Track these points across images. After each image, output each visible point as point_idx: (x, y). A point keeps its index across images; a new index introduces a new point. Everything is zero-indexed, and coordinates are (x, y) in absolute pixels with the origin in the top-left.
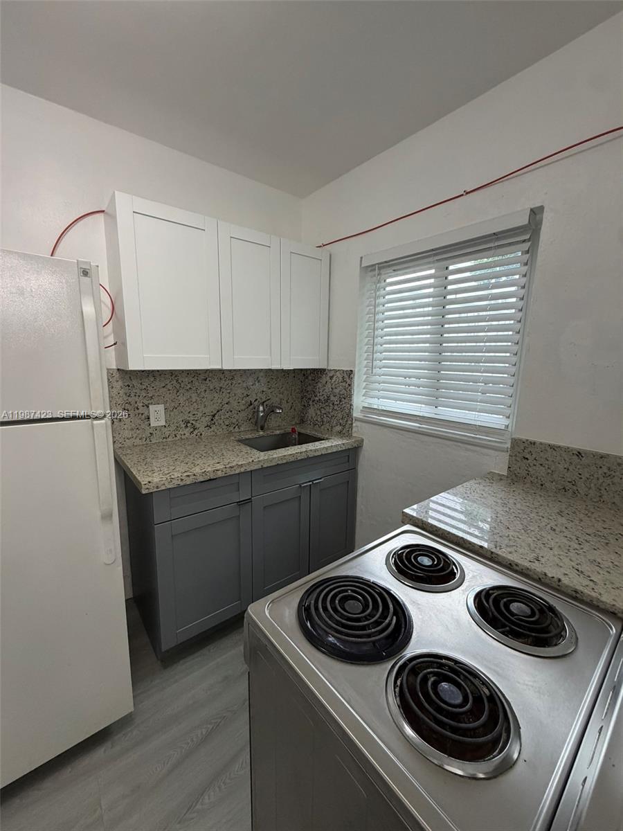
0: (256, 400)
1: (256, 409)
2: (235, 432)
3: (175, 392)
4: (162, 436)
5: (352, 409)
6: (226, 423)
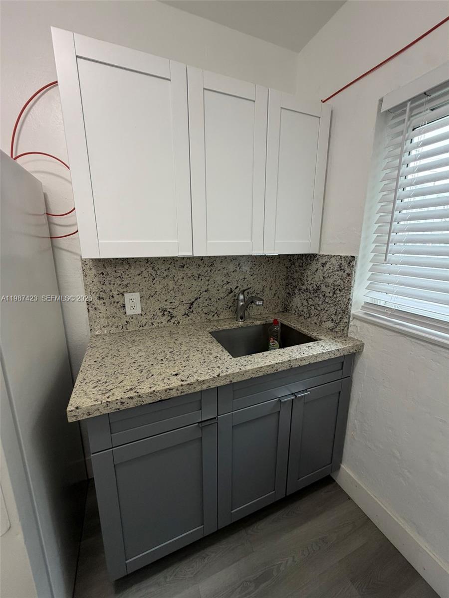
0: (237, 287)
1: (237, 296)
2: (214, 320)
3: (151, 280)
4: (139, 324)
5: (351, 305)
6: (205, 310)
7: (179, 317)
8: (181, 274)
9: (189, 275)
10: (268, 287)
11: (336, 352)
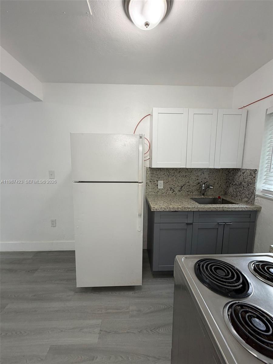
0: (202, 182)
1: (201, 185)
2: (191, 195)
3: (168, 176)
4: (162, 193)
5: (255, 190)
6: (187, 190)
7: (176, 192)
8: (179, 175)
9: (182, 175)
10: (217, 183)
11: (245, 208)
